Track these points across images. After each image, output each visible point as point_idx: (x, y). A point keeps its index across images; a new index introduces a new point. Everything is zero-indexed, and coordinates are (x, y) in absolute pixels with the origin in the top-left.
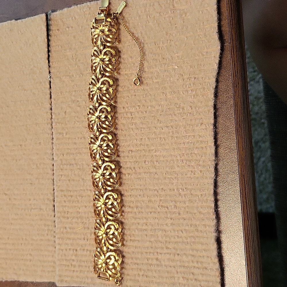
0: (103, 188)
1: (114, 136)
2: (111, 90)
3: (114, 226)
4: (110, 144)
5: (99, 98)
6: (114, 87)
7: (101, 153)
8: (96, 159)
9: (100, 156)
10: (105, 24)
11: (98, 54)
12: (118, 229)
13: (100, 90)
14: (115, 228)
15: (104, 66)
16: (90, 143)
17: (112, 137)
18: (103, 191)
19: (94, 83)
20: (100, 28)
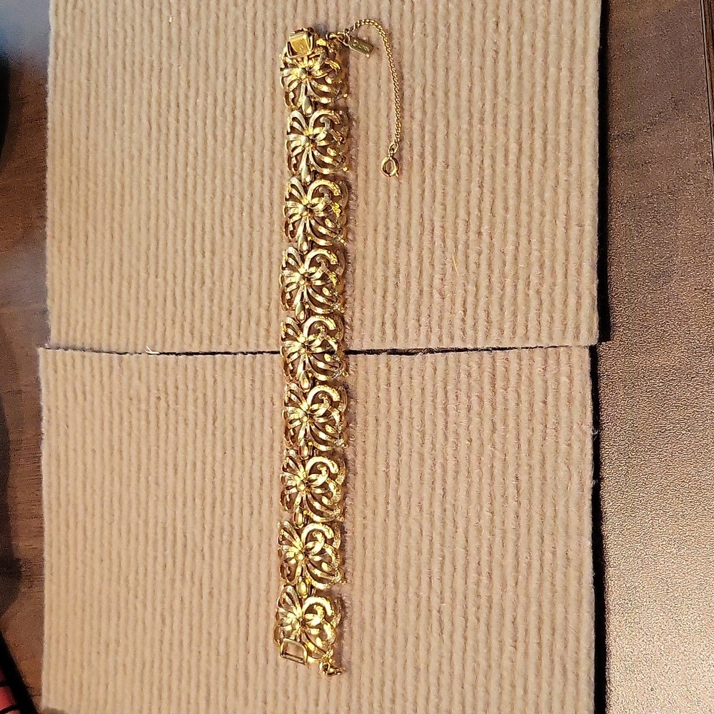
0: (307, 446)
1: (339, 321)
2: (336, 209)
3: (323, 534)
4: (332, 342)
5: (309, 229)
6: (343, 203)
7: (307, 362)
8: (297, 376)
9: (307, 368)
10: (313, 53)
11: (302, 127)
12: (332, 540)
13: (311, 211)
14: (325, 537)
15: (316, 153)
16: (284, 337)
17: (336, 325)
18: (306, 452)
19: (296, 195)
20: (302, 65)
